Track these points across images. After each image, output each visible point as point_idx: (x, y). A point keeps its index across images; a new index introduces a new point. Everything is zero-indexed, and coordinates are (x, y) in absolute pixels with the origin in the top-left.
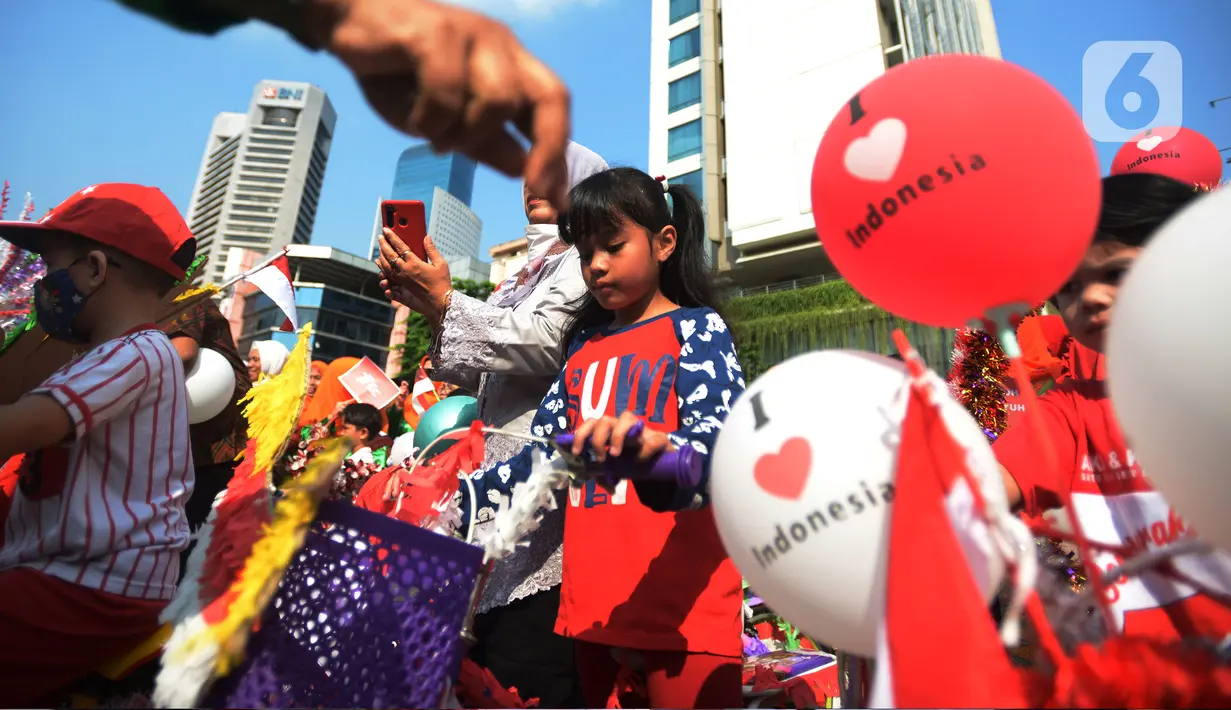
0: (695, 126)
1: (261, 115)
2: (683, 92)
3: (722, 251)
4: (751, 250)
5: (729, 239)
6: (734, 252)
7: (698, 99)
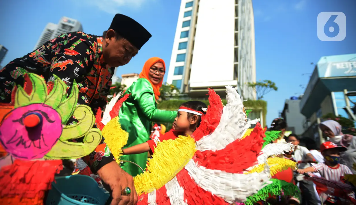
0: (184, 55)
1: (61, 26)
2: (182, 46)
3: (187, 88)
4: (194, 89)
5: (189, 85)
6: (190, 88)
7: (185, 48)
